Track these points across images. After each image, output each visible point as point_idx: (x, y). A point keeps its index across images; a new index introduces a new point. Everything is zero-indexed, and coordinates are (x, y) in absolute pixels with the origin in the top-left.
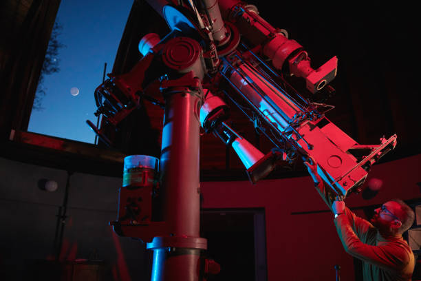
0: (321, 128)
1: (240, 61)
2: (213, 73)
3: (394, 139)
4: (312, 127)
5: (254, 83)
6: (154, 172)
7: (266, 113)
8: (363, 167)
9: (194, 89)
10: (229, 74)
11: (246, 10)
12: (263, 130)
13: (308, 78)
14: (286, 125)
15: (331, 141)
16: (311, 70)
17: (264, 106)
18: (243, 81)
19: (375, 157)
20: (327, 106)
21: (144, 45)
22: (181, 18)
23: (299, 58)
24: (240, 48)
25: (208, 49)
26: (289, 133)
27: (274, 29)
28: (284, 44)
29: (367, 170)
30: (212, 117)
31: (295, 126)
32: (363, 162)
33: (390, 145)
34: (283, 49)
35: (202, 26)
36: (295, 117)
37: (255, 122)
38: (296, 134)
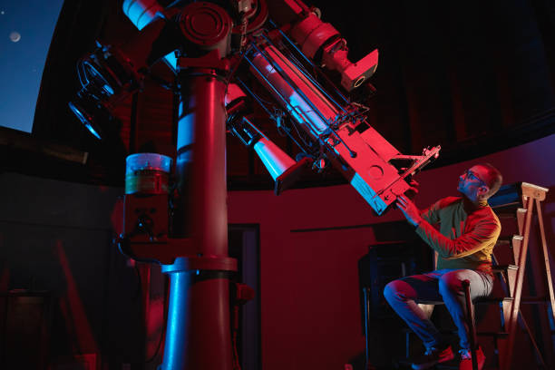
0: (361, 133)
1: (265, 41)
4: (351, 132)
5: (283, 72)
9: (221, 72)
12: (287, 130)
13: (346, 72)
14: (323, 126)
15: (372, 149)
16: (348, 62)
19: (417, 170)
20: (364, 107)
23: (336, 46)
26: (327, 136)
27: (306, 7)
28: (319, 27)
30: (230, 110)
31: (334, 128)
32: (405, 174)
33: (432, 158)
34: (317, 33)
36: (337, 117)
37: (278, 120)
38: (333, 138)
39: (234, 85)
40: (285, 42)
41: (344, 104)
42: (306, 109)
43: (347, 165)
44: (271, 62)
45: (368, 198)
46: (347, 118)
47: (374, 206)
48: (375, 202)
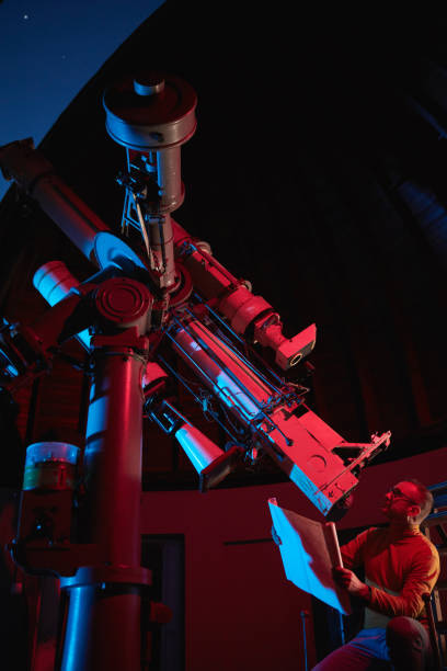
0: (299, 416)
1: (190, 316)
3: (387, 437)
4: (288, 416)
5: (209, 349)
7: (225, 391)
8: (352, 472)
9: (139, 351)
10: (173, 332)
11: (198, 247)
12: (215, 415)
13: (280, 349)
14: (255, 410)
15: (312, 436)
16: (283, 338)
17: (223, 380)
18: (194, 345)
19: (366, 460)
20: (302, 388)
23: (269, 321)
24: (192, 298)
26: (259, 421)
27: (236, 280)
28: (248, 301)
29: (357, 477)
31: (267, 412)
32: (352, 465)
33: (383, 446)
34: (247, 307)
36: (270, 400)
37: (205, 403)
38: (266, 423)
39: (154, 364)
40: (212, 317)
41: (278, 384)
42: (235, 390)
43: (283, 455)
44: (196, 338)
45: (309, 494)
46: (282, 401)
47: (317, 505)
48: (319, 500)
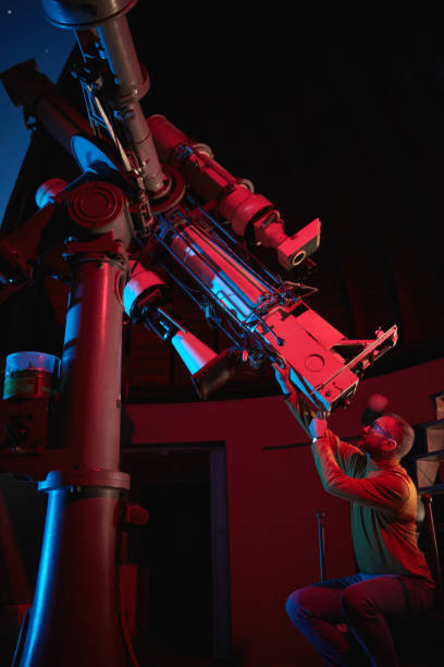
0: (296, 317)
1: (185, 221)
2: (144, 236)
3: (393, 331)
4: (285, 316)
5: (204, 253)
6: (52, 378)
7: (220, 296)
8: (353, 370)
9: (114, 256)
10: (168, 239)
11: (195, 150)
12: (218, 321)
13: (281, 248)
14: (247, 311)
15: (310, 335)
16: (284, 237)
17: (218, 286)
18: (188, 249)
19: (370, 356)
20: (306, 287)
21: (44, 195)
22: (98, 155)
23: (267, 220)
24: (184, 202)
25: (136, 202)
26: (252, 324)
27: (234, 179)
28: (247, 199)
29: (359, 375)
30: (144, 300)
31: (261, 313)
32: (353, 362)
33: (389, 341)
34: (246, 206)
35: (129, 167)
36: (260, 299)
37: (207, 310)
38: (262, 325)
42: (232, 294)
44: (190, 243)
46: (277, 301)
